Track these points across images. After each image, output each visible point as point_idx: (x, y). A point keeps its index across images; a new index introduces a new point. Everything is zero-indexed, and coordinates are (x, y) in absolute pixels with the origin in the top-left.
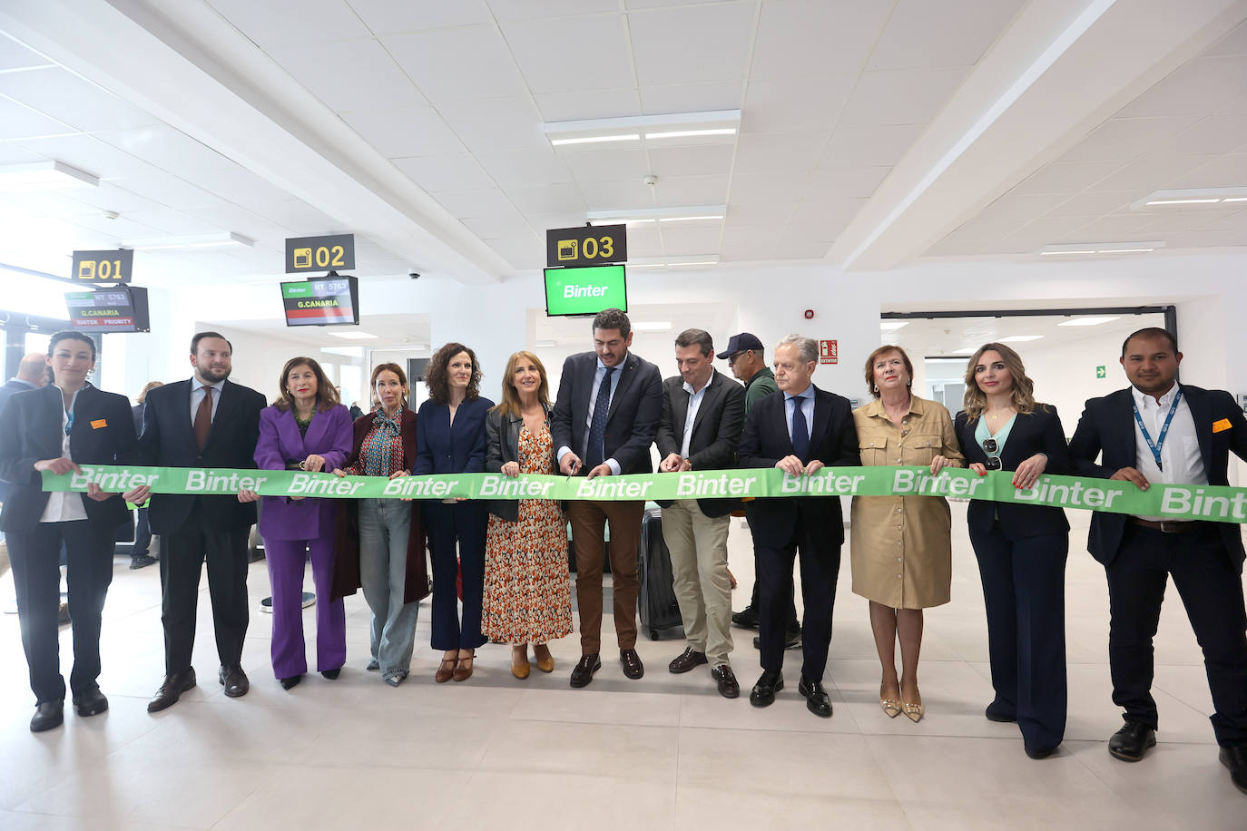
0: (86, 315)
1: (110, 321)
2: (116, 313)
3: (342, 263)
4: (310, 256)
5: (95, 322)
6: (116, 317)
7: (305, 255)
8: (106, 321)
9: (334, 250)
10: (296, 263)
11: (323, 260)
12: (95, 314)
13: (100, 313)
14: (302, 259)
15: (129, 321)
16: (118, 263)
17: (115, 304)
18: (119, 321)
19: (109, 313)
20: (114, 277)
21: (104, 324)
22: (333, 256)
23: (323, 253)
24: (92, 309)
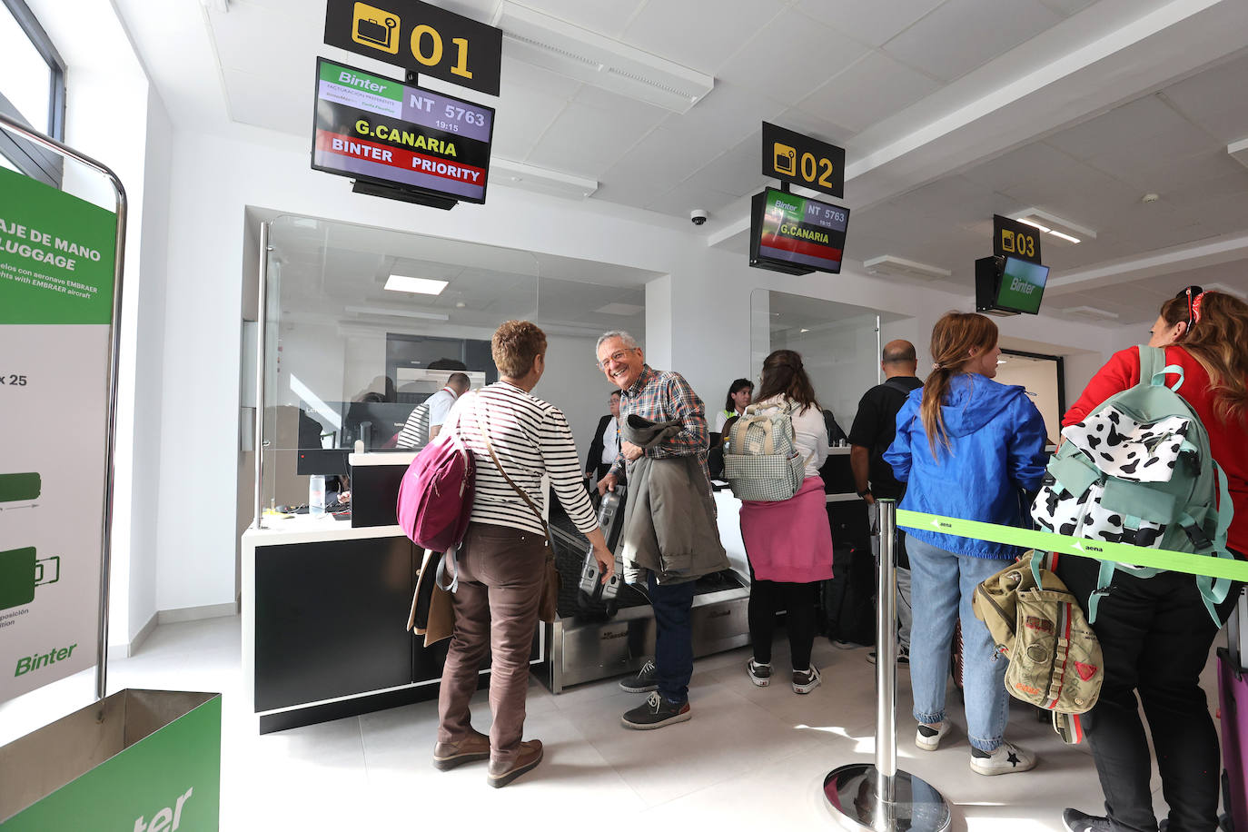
0: (366, 131)
1: (426, 164)
2: (451, 150)
3: (829, 185)
4: (794, 160)
5: (387, 155)
6: (447, 159)
7: (787, 156)
8: (416, 161)
9: (822, 163)
10: (776, 165)
11: (809, 174)
13: (408, 139)
14: (784, 161)
15: (475, 176)
16: (462, 44)
17: (455, 129)
18: (451, 170)
19: (433, 144)
20: (454, 70)
22: (821, 170)
23: (808, 161)
24: (391, 123)
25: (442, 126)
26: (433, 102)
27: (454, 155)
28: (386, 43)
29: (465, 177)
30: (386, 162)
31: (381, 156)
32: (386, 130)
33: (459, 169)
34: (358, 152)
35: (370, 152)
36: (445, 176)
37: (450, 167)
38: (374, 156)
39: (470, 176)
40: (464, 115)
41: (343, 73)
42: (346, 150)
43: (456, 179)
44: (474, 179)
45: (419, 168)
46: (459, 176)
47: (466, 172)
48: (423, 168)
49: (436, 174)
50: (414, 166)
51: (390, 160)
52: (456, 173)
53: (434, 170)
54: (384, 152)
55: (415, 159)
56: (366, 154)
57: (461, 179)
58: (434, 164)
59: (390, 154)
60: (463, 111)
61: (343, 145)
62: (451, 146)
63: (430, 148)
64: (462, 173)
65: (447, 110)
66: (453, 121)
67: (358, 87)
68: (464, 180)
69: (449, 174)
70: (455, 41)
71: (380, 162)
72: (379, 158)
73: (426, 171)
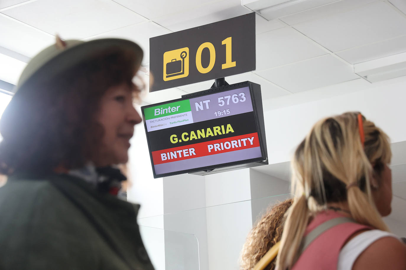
1: (217, 147)
2: (230, 129)
5: (192, 151)
8: (210, 147)
12: (193, 136)
13: (201, 134)
15: (251, 141)
17: (227, 113)
18: (234, 143)
19: (217, 130)
21: (207, 154)
25: (219, 115)
26: (209, 101)
27: (233, 131)
28: (182, 72)
29: (245, 145)
30: (193, 156)
31: (189, 153)
32: (187, 134)
33: (239, 141)
34: (176, 157)
35: (182, 153)
36: (231, 150)
37: (232, 142)
38: (185, 155)
39: (248, 142)
40: (231, 99)
41: (156, 110)
42: (169, 158)
43: (239, 149)
44: (252, 144)
45: (213, 152)
46: (240, 146)
47: (244, 140)
48: (216, 150)
49: (225, 151)
50: (210, 151)
51: (194, 154)
52: (238, 144)
53: (223, 149)
54: (190, 150)
55: (209, 146)
56: (180, 156)
57: (243, 147)
58: (222, 144)
59: (193, 149)
60: (229, 97)
61: (167, 156)
62: (229, 126)
63: (216, 134)
64: (242, 143)
65: (219, 101)
66: (226, 107)
67: (166, 115)
68: (245, 148)
69: (233, 147)
70: (223, 43)
71: (190, 157)
72: (188, 155)
73: (218, 152)
